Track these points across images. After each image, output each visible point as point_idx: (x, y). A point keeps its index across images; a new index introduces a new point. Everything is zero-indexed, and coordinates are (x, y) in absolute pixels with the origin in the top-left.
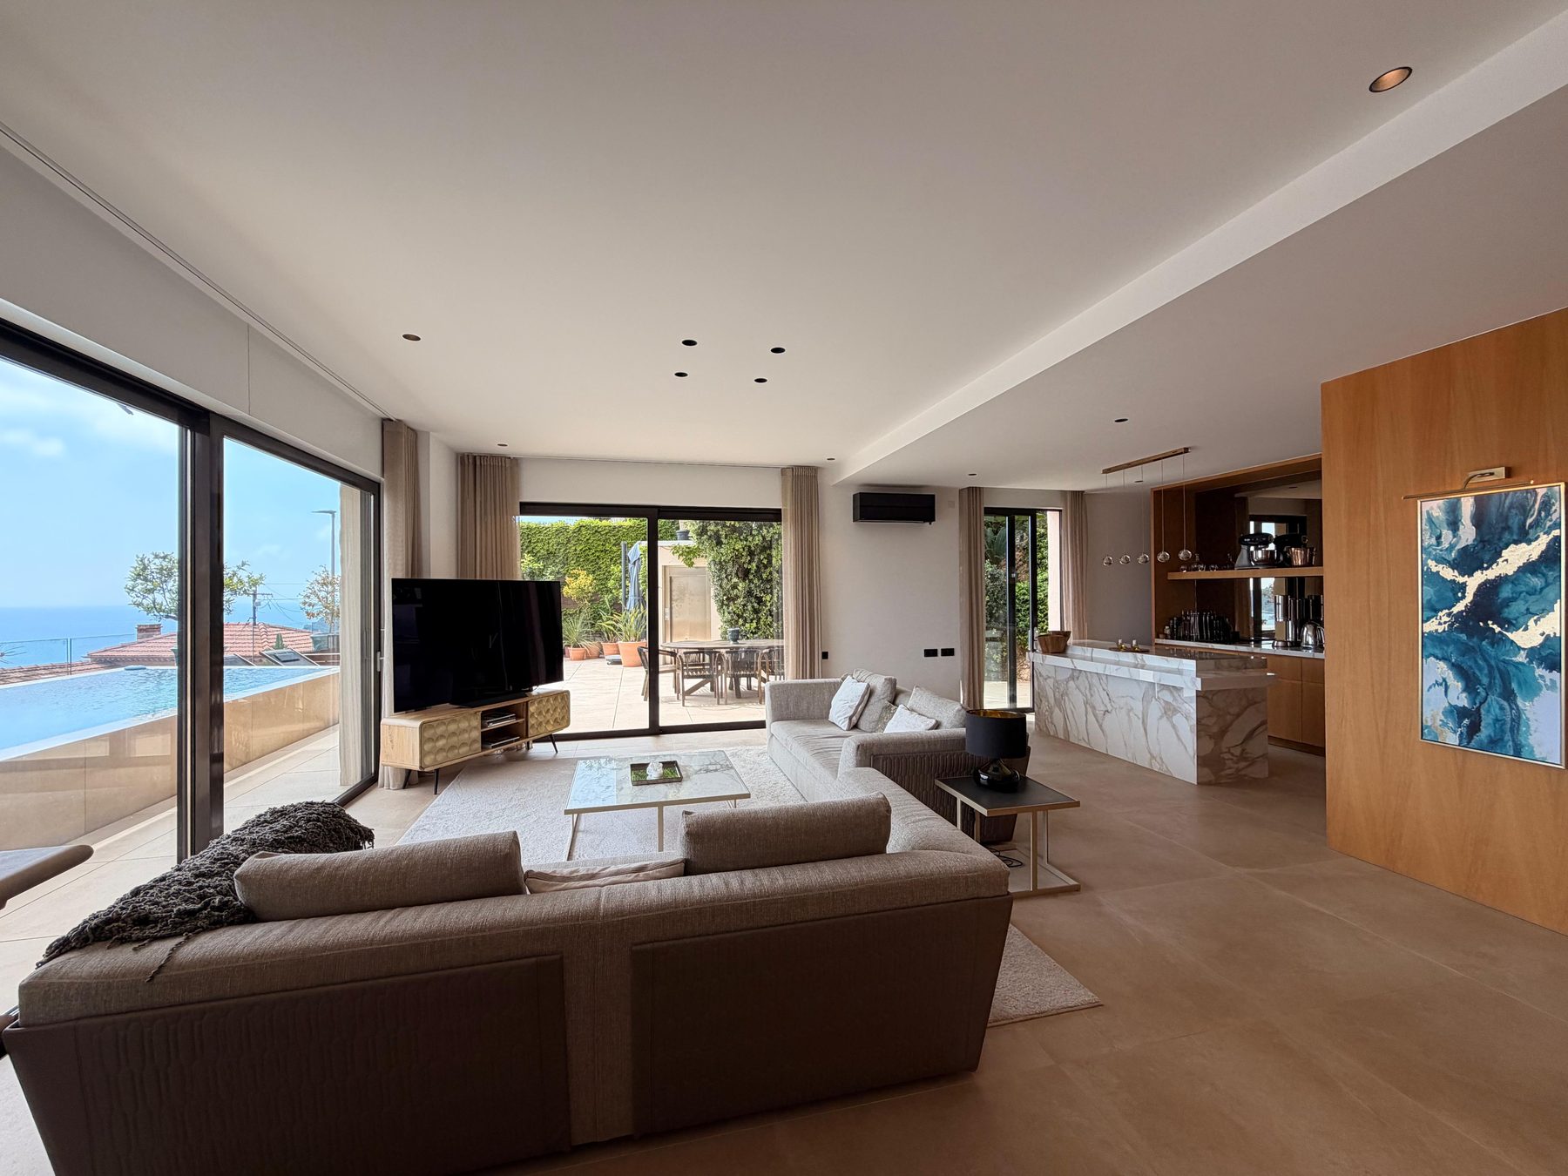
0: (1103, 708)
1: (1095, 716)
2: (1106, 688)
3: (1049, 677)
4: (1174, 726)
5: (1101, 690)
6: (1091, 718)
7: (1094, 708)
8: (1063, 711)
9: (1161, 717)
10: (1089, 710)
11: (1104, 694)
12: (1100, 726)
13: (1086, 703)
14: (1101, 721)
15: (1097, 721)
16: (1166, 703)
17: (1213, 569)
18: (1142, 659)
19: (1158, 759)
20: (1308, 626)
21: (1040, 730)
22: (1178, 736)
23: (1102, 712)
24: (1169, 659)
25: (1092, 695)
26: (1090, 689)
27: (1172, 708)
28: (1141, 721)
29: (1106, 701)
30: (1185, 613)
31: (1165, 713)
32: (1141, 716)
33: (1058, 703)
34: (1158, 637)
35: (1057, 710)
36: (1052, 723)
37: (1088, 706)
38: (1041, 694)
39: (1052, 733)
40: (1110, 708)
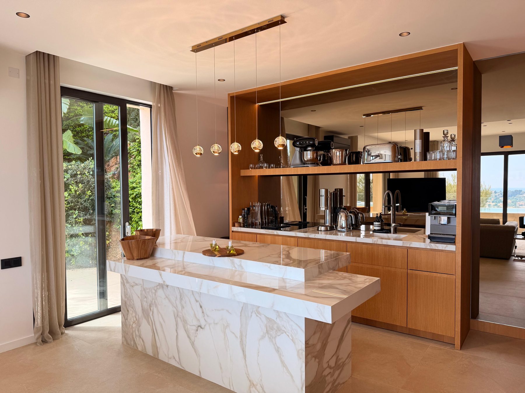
0: (196, 323)
1: (186, 331)
2: (198, 299)
3: (137, 284)
4: (278, 350)
5: (193, 301)
6: (182, 333)
7: (185, 322)
8: (152, 324)
9: (263, 337)
10: (180, 324)
11: (196, 306)
12: (193, 344)
13: (176, 316)
14: (193, 338)
15: (189, 337)
16: (269, 320)
17: (272, 168)
18: (241, 266)
19: (258, 387)
20: (342, 214)
21: (127, 343)
22: (282, 362)
23: (195, 328)
24: (273, 266)
25: (183, 307)
26: (181, 299)
27: (275, 326)
28: (239, 340)
29: (200, 315)
30: (252, 204)
31: (267, 332)
32: (238, 335)
33: (146, 313)
34: (234, 226)
35: (144, 323)
36: (140, 337)
37: (179, 319)
38: (128, 303)
39: (140, 349)
40: (203, 323)
